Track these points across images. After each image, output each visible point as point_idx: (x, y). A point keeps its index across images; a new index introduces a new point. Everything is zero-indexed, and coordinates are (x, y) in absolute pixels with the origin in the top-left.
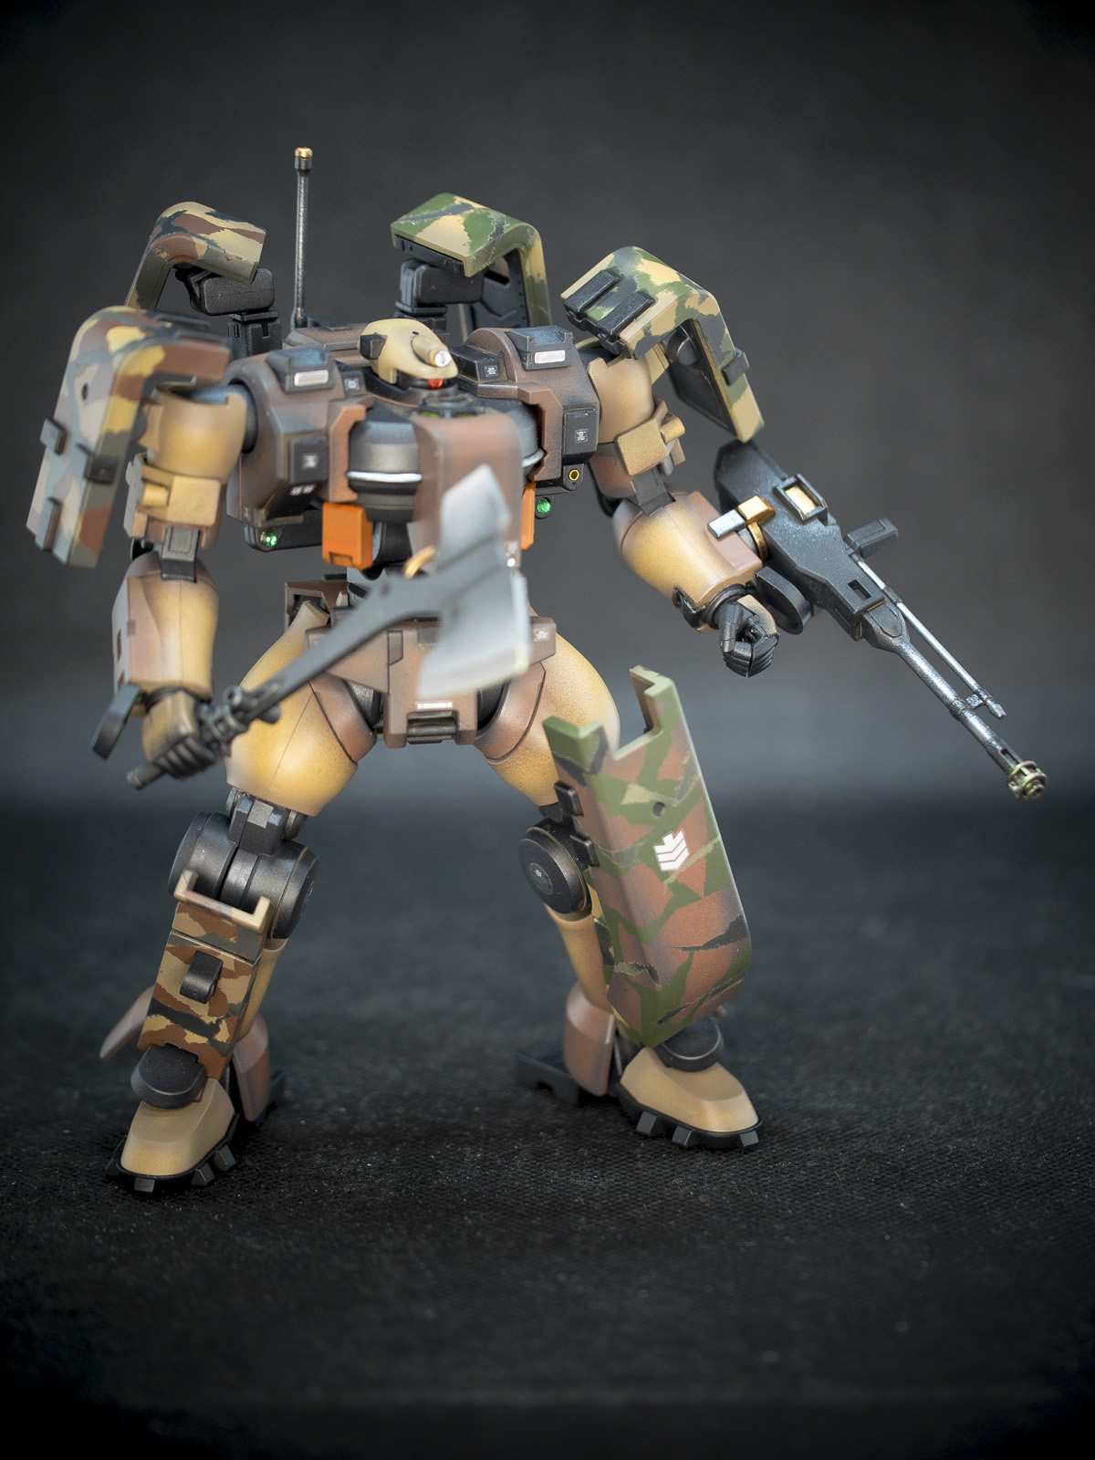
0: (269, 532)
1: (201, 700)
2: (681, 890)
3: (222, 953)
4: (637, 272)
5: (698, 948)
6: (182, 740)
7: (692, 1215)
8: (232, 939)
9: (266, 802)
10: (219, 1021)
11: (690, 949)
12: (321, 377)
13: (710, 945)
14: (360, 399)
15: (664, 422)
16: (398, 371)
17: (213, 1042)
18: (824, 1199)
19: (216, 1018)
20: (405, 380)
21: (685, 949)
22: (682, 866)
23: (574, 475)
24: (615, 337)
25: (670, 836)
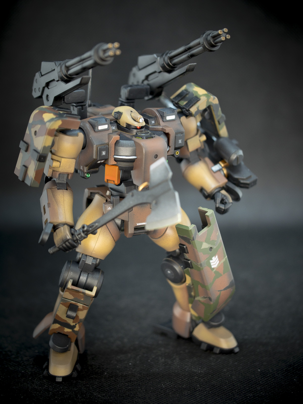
0: (88, 173)
1: (72, 227)
2: (217, 273)
3: (79, 304)
4: (194, 91)
5: (222, 290)
6: (68, 240)
8: (82, 299)
9: (91, 256)
10: (76, 324)
13: (225, 289)
15: (200, 136)
16: (127, 123)
20: (129, 126)
21: (219, 291)
22: (217, 266)
23: (177, 153)
24: (188, 110)
25: (214, 257)
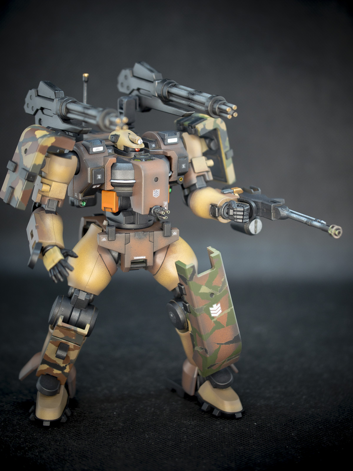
0: (83, 201)
7: (222, 436)
11: (220, 344)
12: (101, 149)
14: (114, 156)
17: (63, 373)
18: (267, 431)
19: (65, 365)
25: (215, 305)
